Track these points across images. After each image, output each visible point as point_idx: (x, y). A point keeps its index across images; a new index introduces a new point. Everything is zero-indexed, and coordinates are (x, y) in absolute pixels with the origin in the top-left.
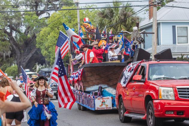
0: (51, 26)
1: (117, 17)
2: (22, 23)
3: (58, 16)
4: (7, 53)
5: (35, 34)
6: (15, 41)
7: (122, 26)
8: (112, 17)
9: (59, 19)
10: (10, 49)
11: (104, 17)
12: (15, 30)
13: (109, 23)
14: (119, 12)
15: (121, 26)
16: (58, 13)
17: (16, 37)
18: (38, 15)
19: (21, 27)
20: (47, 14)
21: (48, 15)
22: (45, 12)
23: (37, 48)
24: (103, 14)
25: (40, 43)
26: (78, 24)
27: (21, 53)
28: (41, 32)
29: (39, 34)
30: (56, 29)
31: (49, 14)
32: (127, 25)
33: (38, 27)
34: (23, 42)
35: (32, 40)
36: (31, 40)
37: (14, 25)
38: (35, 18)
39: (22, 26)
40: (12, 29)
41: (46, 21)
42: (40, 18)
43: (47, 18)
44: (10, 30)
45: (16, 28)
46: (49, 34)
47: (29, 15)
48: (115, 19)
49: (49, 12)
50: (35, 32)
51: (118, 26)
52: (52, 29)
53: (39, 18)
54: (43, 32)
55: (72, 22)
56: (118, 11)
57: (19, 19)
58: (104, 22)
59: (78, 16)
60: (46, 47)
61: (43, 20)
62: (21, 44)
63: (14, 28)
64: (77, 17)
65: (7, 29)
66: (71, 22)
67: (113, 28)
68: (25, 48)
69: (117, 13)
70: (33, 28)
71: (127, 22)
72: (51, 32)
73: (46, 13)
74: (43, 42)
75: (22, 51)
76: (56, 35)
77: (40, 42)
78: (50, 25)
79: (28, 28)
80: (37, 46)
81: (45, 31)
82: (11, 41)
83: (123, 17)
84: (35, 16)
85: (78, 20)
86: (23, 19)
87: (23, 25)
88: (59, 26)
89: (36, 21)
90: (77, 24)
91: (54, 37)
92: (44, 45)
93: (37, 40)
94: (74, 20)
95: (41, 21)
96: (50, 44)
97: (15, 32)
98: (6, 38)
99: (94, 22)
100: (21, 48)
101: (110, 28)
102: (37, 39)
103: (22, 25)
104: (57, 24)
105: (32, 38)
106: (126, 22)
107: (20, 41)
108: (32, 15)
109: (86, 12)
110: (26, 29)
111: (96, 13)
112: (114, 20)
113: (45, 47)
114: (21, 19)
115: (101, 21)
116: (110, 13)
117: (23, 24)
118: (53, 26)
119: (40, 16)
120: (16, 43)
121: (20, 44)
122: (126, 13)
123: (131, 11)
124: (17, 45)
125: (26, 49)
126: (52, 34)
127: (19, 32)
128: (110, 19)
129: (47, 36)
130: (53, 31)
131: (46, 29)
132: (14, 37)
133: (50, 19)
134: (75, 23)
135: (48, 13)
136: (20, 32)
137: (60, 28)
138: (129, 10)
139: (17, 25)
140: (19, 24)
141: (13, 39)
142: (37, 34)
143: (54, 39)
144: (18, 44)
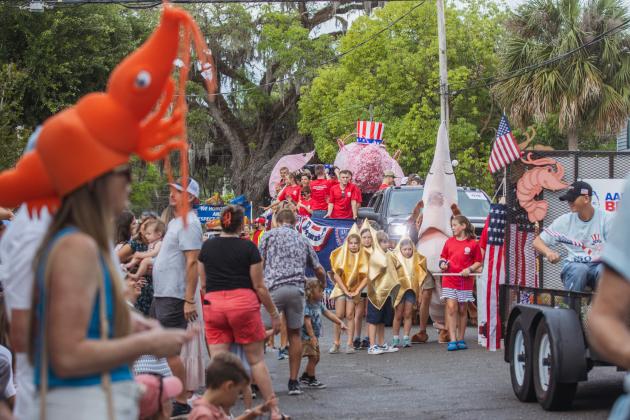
0: (350, 61)
1: (571, 33)
2: (252, 51)
3: (375, 29)
4: (202, 147)
5: (297, 87)
6: (229, 110)
7: (586, 66)
8: (555, 33)
9: (378, 38)
10: (211, 134)
11: (527, 34)
12: (229, 73)
13: (543, 53)
14: (580, 19)
15: (583, 64)
16: (375, 18)
17: (232, 98)
18: (308, 24)
19: (248, 63)
20: (339, 21)
21: (340, 28)
22: (331, 17)
23: (300, 132)
24: (524, 24)
25: (312, 119)
26: (441, 55)
27: (247, 150)
28: (316, 80)
29: (307, 87)
30: (367, 71)
31: (345, 24)
32: (606, 62)
33: (308, 64)
34: (257, 114)
35: (287, 109)
36: (282, 108)
37: (228, 55)
38: (299, 33)
39: (253, 63)
40: (220, 69)
41: (334, 46)
42: (314, 37)
43: (336, 35)
44: (213, 71)
45: (234, 67)
46: (342, 88)
47: (278, 23)
48: (565, 42)
49: (344, 16)
50: (294, 83)
51: (573, 64)
52: (354, 70)
53: (312, 35)
54: (323, 82)
55: (421, 50)
56: (577, 15)
57: (244, 36)
58: (528, 51)
59: (440, 29)
60: (332, 131)
61: (323, 40)
62: (248, 121)
63: (226, 67)
64: (435, 34)
65: (203, 69)
66: (416, 51)
67: (556, 72)
68: (261, 135)
69: (572, 20)
70: (290, 67)
71: (605, 55)
72: (349, 81)
73: (334, 20)
74: (320, 115)
75: (252, 145)
76: (364, 92)
77: (312, 114)
78: (347, 59)
79: (274, 67)
80: (303, 126)
81: (330, 79)
82: (214, 110)
83: (590, 37)
84: (297, 28)
85: (441, 42)
86: (256, 39)
87: (258, 59)
88: (378, 62)
89: (302, 46)
90: (437, 57)
91: (360, 98)
92: (326, 124)
93: (300, 107)
94: (427, 44)
95: (319, 46)
96: (344, 122)
97: (229, 80)
98: (197, 100)
99: (494, 52)
100: (247, 134)
101: (548, 73)
102: (301, 104)
103: (252, 58)
104: (368, 55)
105: (287, 101)
106: (602, 52)
107: (247, 110)
108: (287, 23)
109: (466, 17)
110: (265, 70)
111: (500, 23)
112: (560, 42)
113: (328, 132)
114: (249, 36)
115: (518, 45)
116: (548, 21)
117: (256, 54)
118: (358, 60)
119: (315, 29)
120: (232, 116)
121: (244, 119)
122: (603, 22)
123: (616, 17)
124: (234, 124)
125: (263, 137)
126: (352, 87)
127: (243, 80)
128: (548, 40)
129: (336, 95)
130: (358, 78)
131: (333, 71)
132: (225, 97)
133: (347, 38)
134: (429, 52)
135: (342, 20)
136: (248, 81)
137: (378, 69)
138: (611, 14)
139: (235, 56)
140: (242, 56)
141: (223, 103)
142: (302, 89)
143: (357, 106)
144: (240, 120)
